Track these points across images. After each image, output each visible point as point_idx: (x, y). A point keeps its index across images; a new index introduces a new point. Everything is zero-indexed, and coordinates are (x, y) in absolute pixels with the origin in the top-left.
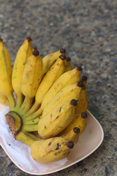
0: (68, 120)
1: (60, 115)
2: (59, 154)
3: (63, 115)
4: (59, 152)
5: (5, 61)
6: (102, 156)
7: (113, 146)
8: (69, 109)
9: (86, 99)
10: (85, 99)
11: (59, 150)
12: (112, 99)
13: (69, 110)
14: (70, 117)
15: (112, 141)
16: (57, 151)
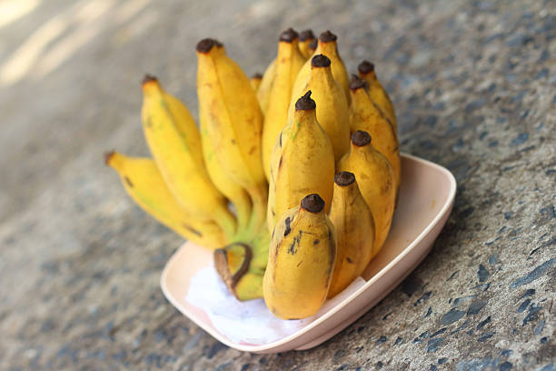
0: (309, 158)
1: (284, 153)
2: (299, 246)
3: (288, 148)
4: (297, 240)
5: (176, 125)
6: (472, 246)
7: (501, 213)
8: (299, 125)
9: (376, 114)
10: (372, 114)
11: (294, 233)
12: (501, 121)
13: (299, 129)
14: (312, 147)
15: (499, 203)
16: (290, 239)
